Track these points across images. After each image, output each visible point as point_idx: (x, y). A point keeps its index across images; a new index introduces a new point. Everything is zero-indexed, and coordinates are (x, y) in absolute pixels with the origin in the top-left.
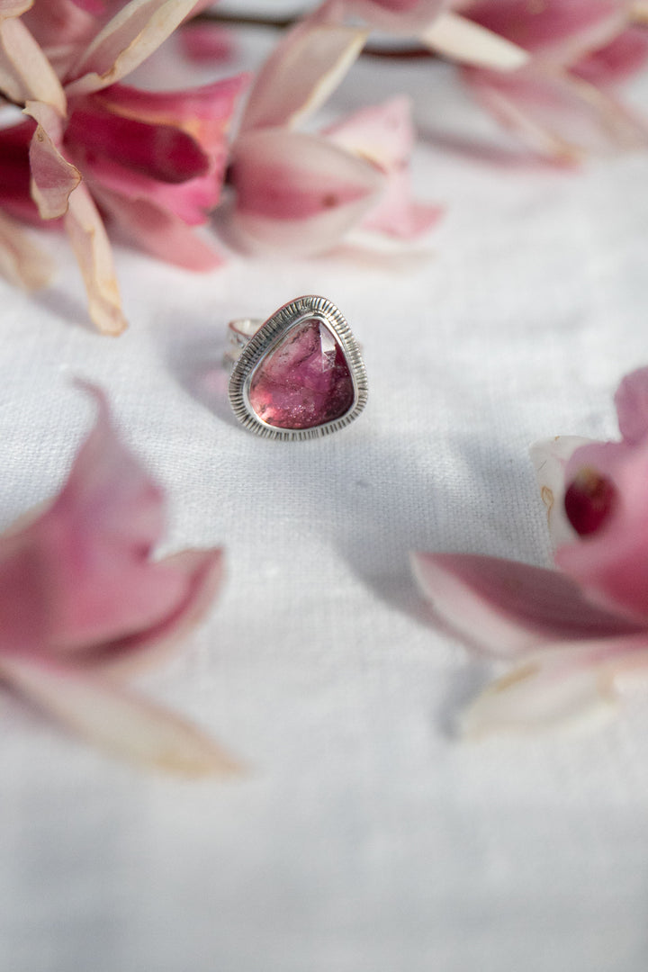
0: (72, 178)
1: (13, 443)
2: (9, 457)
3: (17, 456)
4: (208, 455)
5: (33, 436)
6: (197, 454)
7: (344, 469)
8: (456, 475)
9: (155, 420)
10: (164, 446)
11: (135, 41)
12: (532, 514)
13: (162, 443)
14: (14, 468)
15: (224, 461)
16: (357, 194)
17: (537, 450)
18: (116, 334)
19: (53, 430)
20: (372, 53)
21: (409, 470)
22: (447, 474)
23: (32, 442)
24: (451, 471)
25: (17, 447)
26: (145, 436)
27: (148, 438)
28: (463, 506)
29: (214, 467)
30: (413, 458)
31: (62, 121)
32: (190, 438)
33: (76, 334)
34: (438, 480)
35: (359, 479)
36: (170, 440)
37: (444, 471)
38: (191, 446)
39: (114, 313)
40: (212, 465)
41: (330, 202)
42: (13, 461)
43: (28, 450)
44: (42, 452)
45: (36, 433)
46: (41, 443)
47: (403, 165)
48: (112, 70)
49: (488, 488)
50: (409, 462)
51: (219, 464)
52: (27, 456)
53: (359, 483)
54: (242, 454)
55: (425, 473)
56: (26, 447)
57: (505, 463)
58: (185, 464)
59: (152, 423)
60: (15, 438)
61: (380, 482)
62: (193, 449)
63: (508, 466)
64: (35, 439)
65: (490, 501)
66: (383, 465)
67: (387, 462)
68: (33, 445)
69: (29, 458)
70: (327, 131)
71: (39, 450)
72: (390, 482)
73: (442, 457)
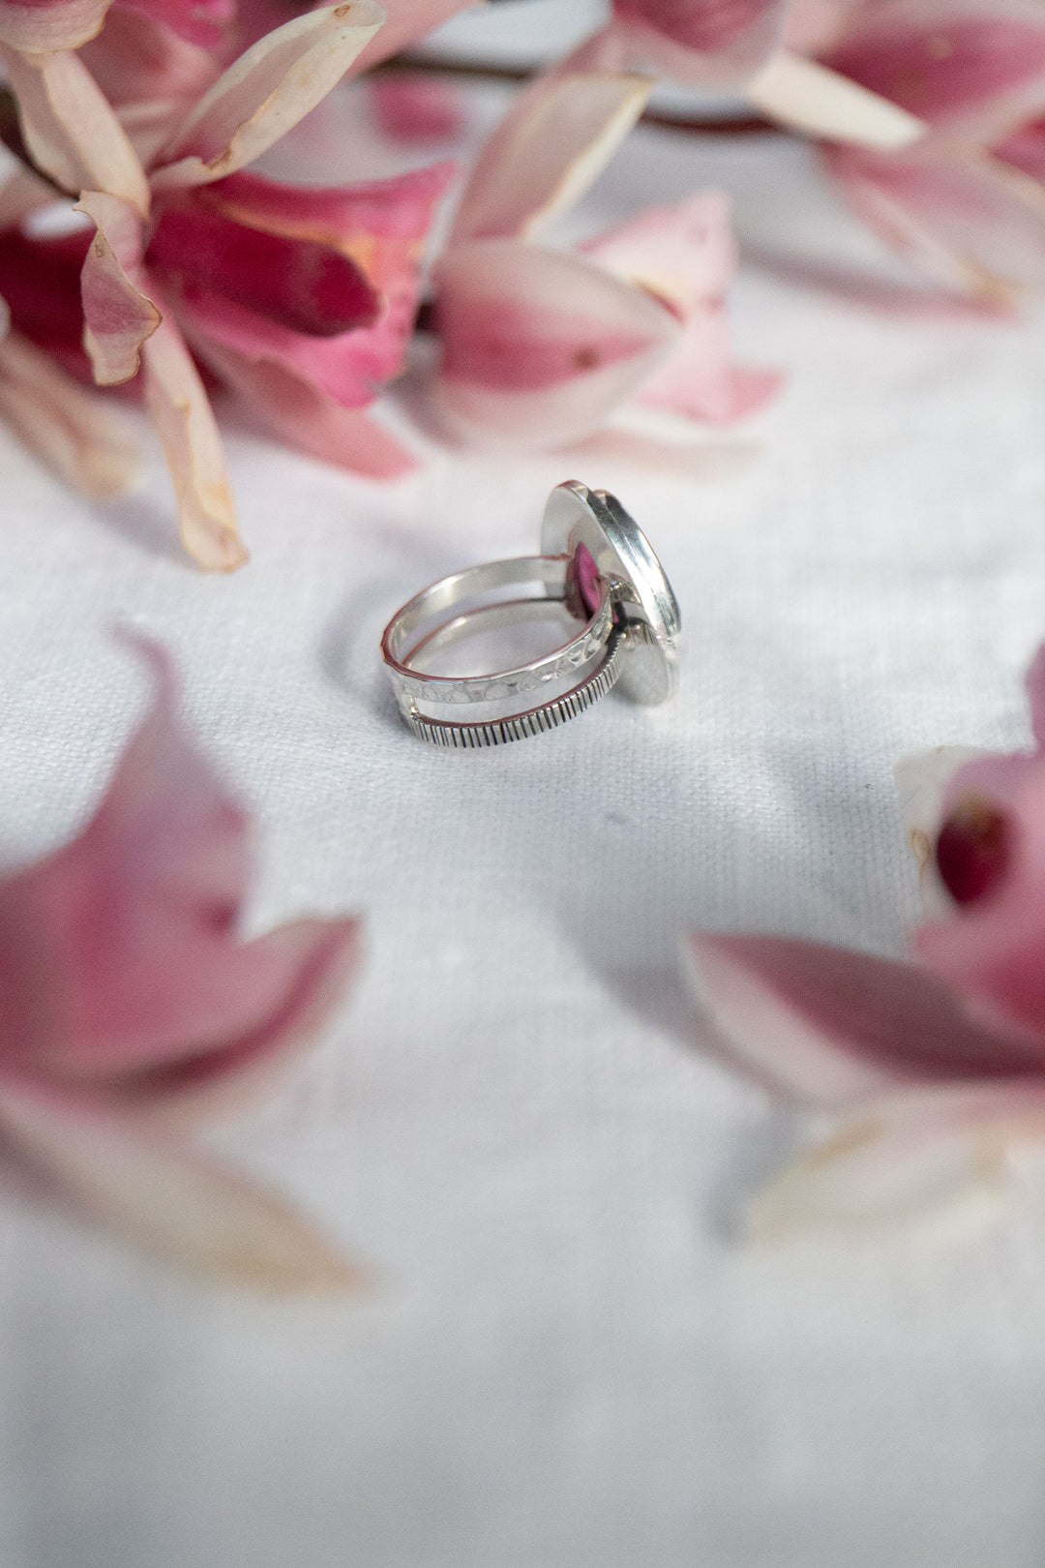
0: (145, 318)
1: (47, 739)
2: (36, 761)
3: (52, 760)
4: (364, 767)
5: (81, 729)
6: (346, 764)
7: (588, 793)
8: (774, 807)
9: (280, 710)
10: (291, 750)
11: (262, 108)
12: (897, 874)
13: (289, 745)
14: (45, 780)
15: (388, 778)
16: (630, 347)
17: (906, 768)
18: (228, 569)
19: (114, 720)
20: (658, 121)
21: (696, 797)
22: (758, 806)
23: (77, 738)
24: (766, 801)
25: (53, 746)
26: (262, 734)
27: (267, 736)
28: (782, 858)
29: (372, 785)
30: (703, 779)
31: (143, 226)
32: (336, 739)
33: (163, 570)
34: (744, 816)
35: (611, 810)
36: (303, 741)
37: (754, 801)
38: (336, 752)
39: (224, 537)
40: (368, 781)
41: (586, 360)
42: (43, 768)
43: (71, 751)
44: (93, 754)
45: (86, 724)
46: (93, 740)
47: (716, 303)
48: (227, 154)
49: (825, 830)
50: (697, 785)
51: (381, 781)
52: (68, 761)
53: (611, 817)
54: (421, 767)
55: (722, 804)
56: (67, 747)
57: (857, 791)
58: (324, 778)
59: (276, 714)
60: (50, 731)
61: (647, 815)
62: (341, 756)
63: (862, 795)
64: (83, 733)
65: (826, 851)
66: (654, 789)
67: (661, 784)
68: (80, 743)
69: (70, 765)
70: (589, 246)
71: (88, 752)
72: (663, 816)
73: (751, 777)
